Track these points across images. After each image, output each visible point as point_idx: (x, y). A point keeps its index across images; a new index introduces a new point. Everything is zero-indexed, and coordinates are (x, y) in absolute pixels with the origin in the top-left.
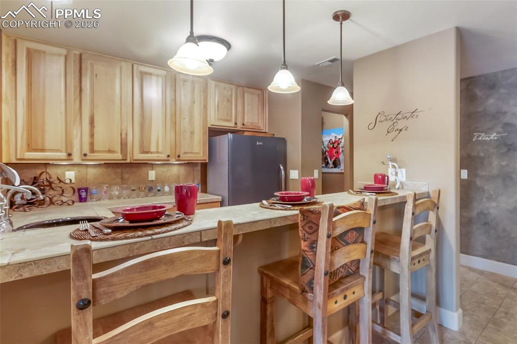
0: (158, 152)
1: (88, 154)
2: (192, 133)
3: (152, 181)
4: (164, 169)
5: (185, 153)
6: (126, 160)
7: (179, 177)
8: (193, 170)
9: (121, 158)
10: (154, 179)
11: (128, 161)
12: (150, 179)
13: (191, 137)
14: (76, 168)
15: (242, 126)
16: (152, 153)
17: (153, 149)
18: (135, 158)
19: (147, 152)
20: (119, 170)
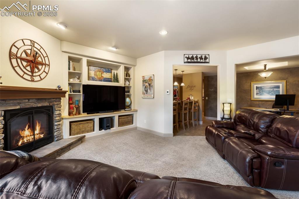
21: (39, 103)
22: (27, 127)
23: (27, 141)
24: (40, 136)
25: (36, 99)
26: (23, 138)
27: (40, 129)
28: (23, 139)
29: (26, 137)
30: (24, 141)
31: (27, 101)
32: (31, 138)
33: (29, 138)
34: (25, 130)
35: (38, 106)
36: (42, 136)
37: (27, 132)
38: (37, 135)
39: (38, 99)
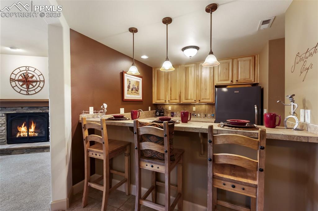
0: (191, 99)
1: (170, 101)
2: (206, 89)
3: (194, 111)
4: (199, 106)
5: (203, 99)
6: (180, 102)
7: (205, 110)
8: (212, 107)
9: (179, 102)
10: (195, 110)
11: (181, 103)
12: (193, 110)
13: (205, 91)
14: (171, 105)
15: (237, 82)
16: (189, 99)
17: (189, 98)
18: (183, 102)
19: (187, 99)
20: (183, 106)
21: (31, 110)
22: (23, 125)
23: (23, 135)
24: (34, 134)
25: (28, 107)
26: (20, 132)
27: (35, 128)
28: (20, 134)
29: (23, 132)
30: (21, 135)
31: (20, 108)
32: (26, 134)
33: (25, 134)
34: (22, 127)
35: (31, 112)
36: (36, 134)
37: (23, 129)
38: (32, 132)
39: (30, 107)
